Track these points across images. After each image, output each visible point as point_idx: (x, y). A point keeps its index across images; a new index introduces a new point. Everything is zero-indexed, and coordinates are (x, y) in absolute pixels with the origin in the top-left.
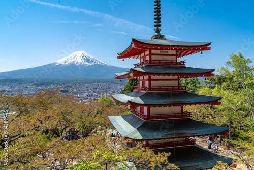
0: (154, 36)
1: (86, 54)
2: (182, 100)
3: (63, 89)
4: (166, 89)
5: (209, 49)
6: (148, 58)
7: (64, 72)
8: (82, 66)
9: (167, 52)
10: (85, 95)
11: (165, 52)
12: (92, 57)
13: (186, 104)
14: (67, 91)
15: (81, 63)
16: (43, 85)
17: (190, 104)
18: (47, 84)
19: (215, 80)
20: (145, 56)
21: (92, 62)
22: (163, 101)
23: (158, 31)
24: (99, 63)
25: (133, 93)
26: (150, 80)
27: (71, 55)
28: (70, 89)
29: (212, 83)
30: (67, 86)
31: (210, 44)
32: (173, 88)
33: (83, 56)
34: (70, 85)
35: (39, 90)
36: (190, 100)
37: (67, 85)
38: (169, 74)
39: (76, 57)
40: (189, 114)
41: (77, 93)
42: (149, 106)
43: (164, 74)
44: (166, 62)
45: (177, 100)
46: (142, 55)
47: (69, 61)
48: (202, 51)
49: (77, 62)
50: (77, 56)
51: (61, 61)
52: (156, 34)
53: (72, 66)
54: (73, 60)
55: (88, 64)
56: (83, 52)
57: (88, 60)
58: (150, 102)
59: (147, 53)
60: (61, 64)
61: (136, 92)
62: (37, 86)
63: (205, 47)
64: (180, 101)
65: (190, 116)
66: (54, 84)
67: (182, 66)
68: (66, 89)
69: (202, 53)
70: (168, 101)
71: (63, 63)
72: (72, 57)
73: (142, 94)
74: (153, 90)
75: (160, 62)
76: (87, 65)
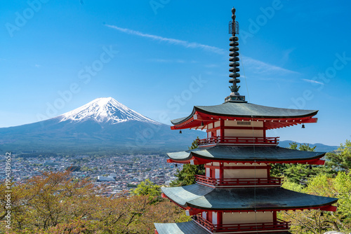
0: (228, 98)
1: (115, 103)
2: (273, 202)
3: (70, 165)
4: (248, 183)
5: (315, 121)
6: (218, 133)
7: (75, 135)
8: (107, 124)
9: (250, 123)
10: (110, 177)
11: (246, 123)
12: (126, 109)
13: (280, 209)
14: (77, 169)
15: (106, 118)
16: (35, 156)
17: (287, 209)
18: (43, 156)
19: (341, 161)
20: (215, 129)
21: (125, 117)
22: (242, 203)
23: (235, 89)
24: (138, 119)
25: (195, 187)
26: (222, 168)
27: (88, 105)
28: (83, 166)
29: (336, 166)
30: (79, 160)
31: (315, 113)
32: (259, 181)
33: (110, 106)
34: (84, 157)
35: (27, 167)
36: (286, 202)
37: (78, 157)
38: (251, 161)
39: (97, 108)
40: (287, 225)
41: (96, 172)
42: (220, 212)
43: (244, 161)
44: (247, 140)
45: (265, 202)
46: (211, 126)
47: (84, 116)
48: (304, 124)
49: (99, 117)
50: (98, 106)
51: (69, 115)
52: (233, 94)
53: (90, 124)
54: (91, 113)
55: (118, 120)
56: (110, 98)
57: (118, 113)
58: (222, 204)
59: (218, 124)
60: (69, 120)
61: (200, 186)
62: (25, 159)
63: (309, 118)
64: (269, 204)
65: (287, 228)
66: (55, 156)
67: (273, 146)
68: (77, 165)
69: (303, 127)
70: (250, 203)
71: (73, 119)
72: (91, 108)
73: (210, 191)
74: (227, 184)
75: (237, 139)
76: (115, 121)
